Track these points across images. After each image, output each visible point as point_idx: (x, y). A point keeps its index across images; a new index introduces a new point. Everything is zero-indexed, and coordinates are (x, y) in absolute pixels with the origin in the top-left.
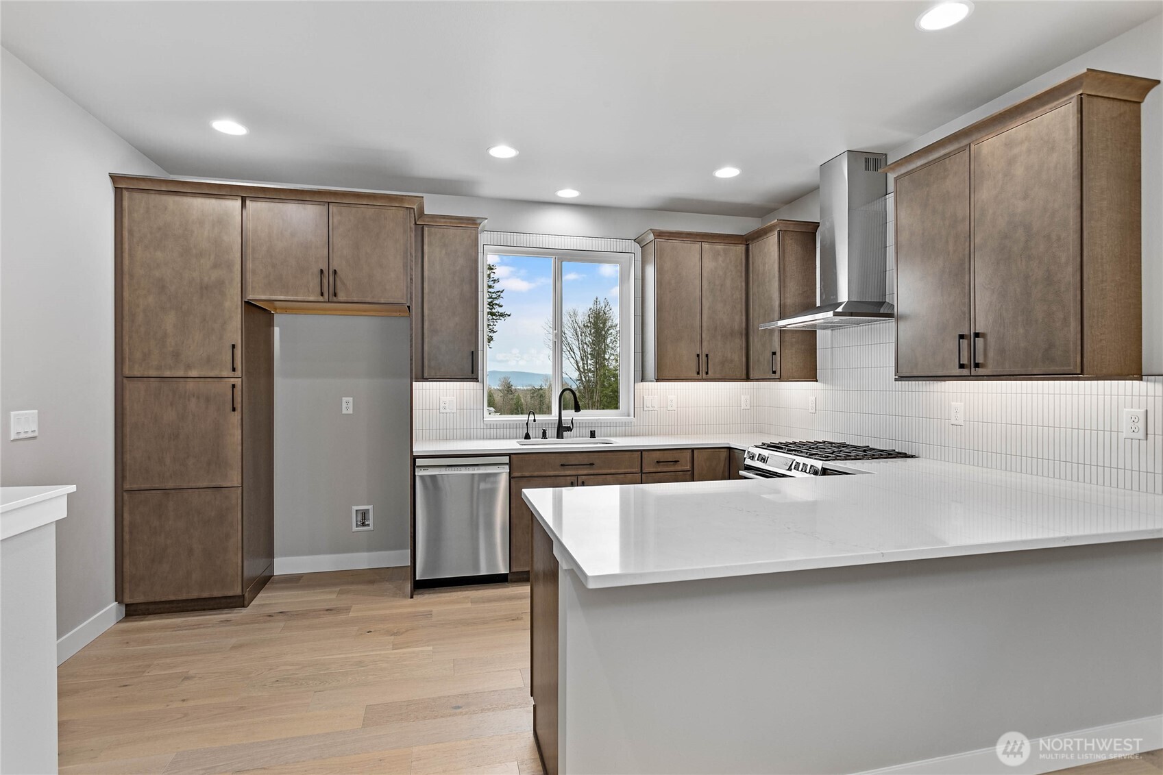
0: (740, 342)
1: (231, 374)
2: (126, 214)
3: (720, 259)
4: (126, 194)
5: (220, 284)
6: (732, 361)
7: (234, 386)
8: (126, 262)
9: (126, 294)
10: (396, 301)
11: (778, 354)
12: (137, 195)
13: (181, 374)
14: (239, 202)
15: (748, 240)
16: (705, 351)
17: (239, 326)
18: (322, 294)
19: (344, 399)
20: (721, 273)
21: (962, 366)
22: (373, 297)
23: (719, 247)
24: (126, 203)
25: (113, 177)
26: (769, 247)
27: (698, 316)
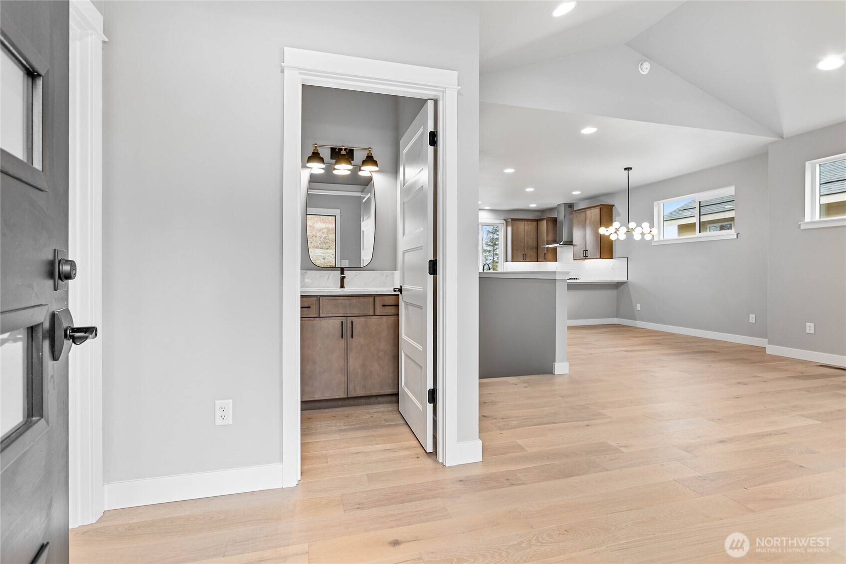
0: (535, 251)
3: (530, 226)
6: (533, 256)
11: (546, 254)
15: (538, 221)
16: (526, 253)
20: (530, 230)
21: (584, 257)
23: (529, 222)
26: (544, 225)
27: (523, 243)
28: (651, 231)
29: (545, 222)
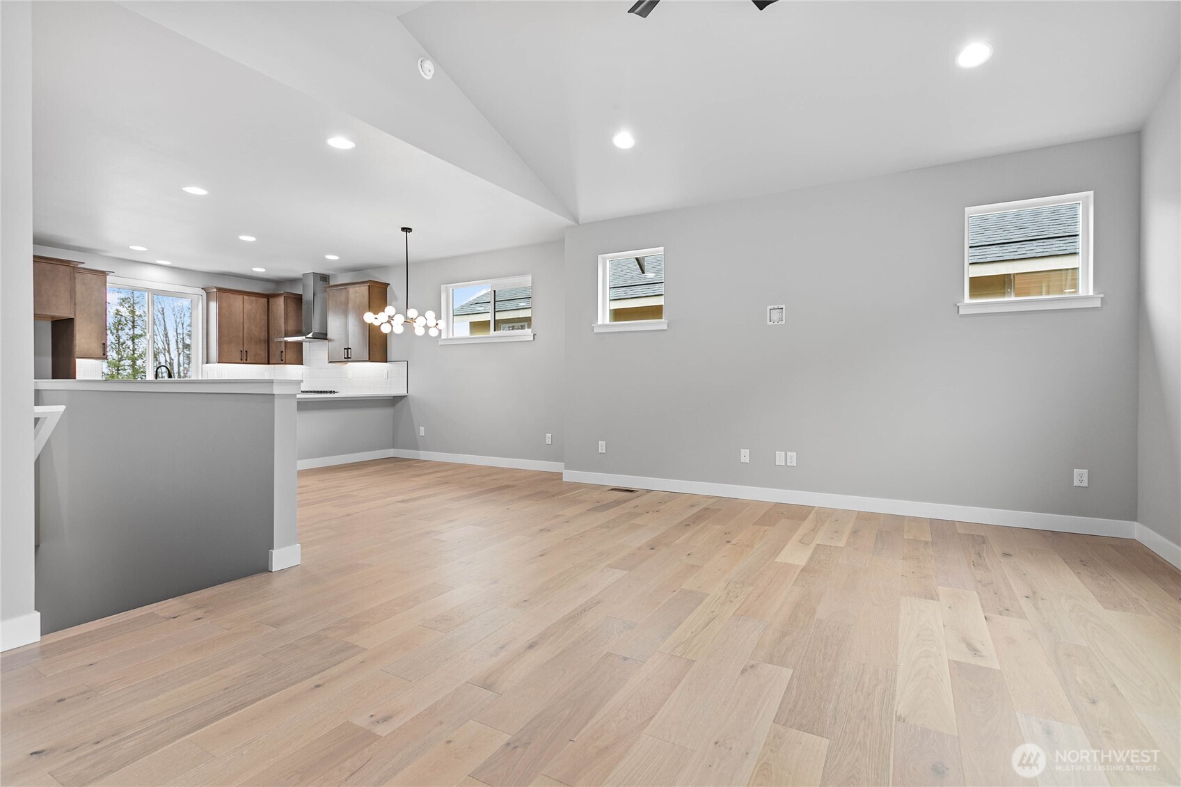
0: (264, 346)
3: (254, 305)
6: (260, 355)
10: (66, 315)
11: (284, 352)
15: (269, 297)
16: (245, 349)
20: (254, 311)
21: (345, 358)
22: (50, 312)
23: (253, 298)
26: (280, 303)
27: (242, 332)
28: (437, 324)
29: (281, 300)
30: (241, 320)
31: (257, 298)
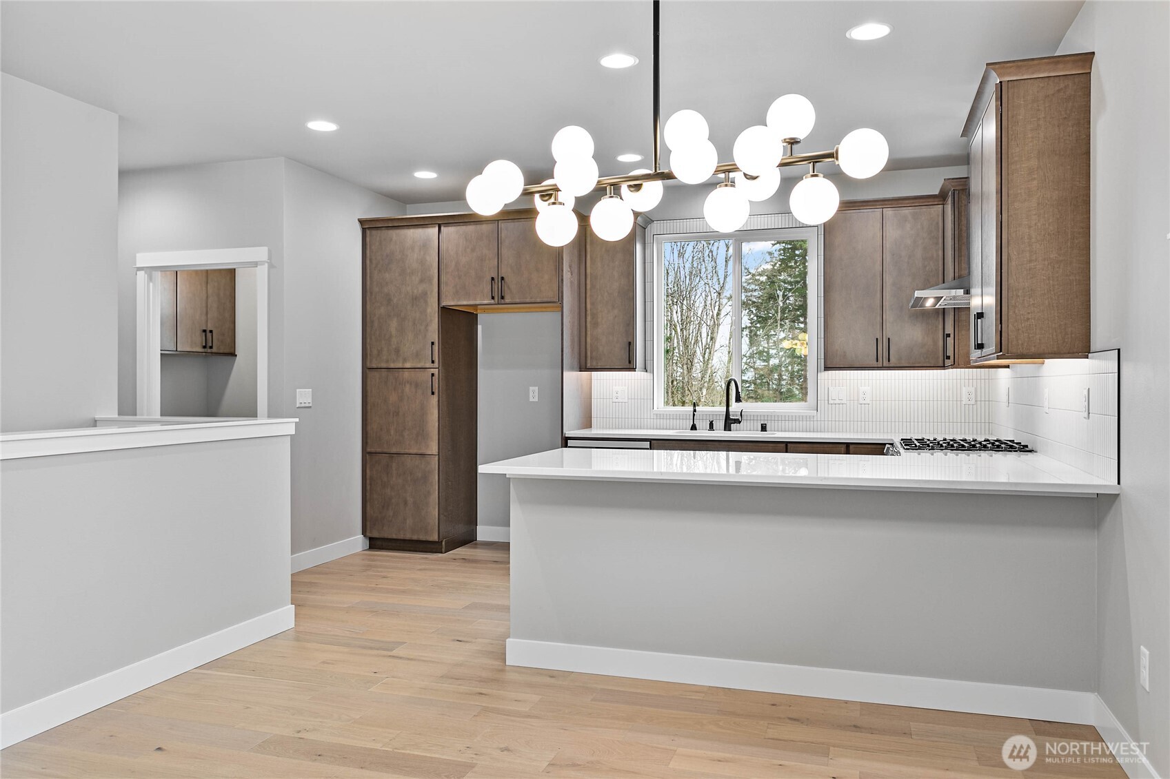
0: (934, 323)
1: (432, 365)
2: (368, 247)
3: (908, 226)
4: (368, 232)
5: (425, 294)
6: (924, 345)
7: (433, 375)
8: (368, 283)
9: (368, 307)
10: (549, 300)
11: (952, 336)
12: (374, 232)
13: (400, 365)
14: (437, 228)
16: (887, 335)
17: (437, 327)
18: (493, 298)
19: (531, 388)
20: (909, 242)
22: (531, 298)
23: (907, 211)
24: (368, 239)
25: (361, 222)
26: (948, 214)
27: (879, 295)
29: (949, 204)
30: (878, 267)
31: (917, 210)
